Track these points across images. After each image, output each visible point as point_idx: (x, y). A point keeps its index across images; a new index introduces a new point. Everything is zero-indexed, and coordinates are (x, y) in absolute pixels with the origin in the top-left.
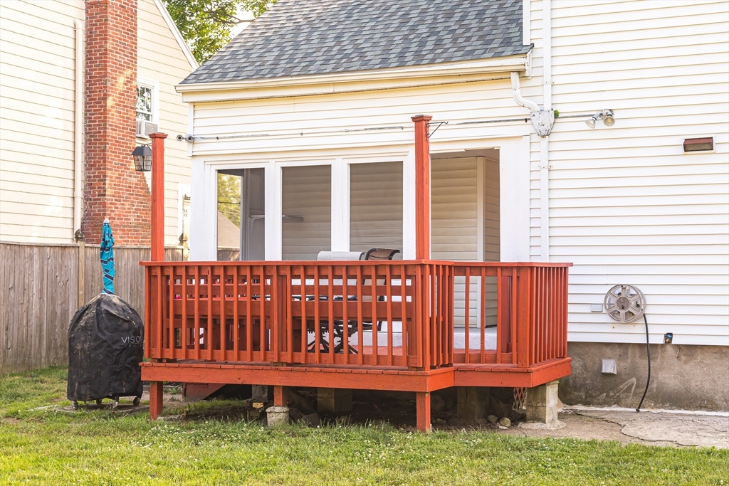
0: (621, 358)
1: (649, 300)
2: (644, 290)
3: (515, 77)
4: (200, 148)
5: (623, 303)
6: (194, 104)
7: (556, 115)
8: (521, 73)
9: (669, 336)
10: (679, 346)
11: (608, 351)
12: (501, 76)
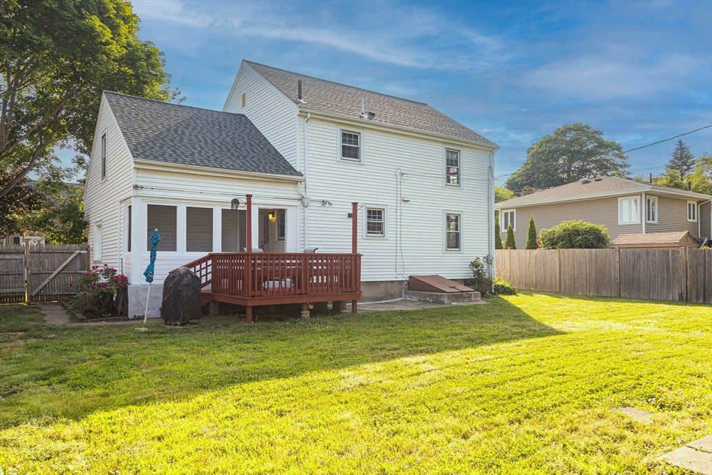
3: (299, 184)
4: (140, 192)
7: (311, 200)
8: (301, 182)
12: (294, 182)
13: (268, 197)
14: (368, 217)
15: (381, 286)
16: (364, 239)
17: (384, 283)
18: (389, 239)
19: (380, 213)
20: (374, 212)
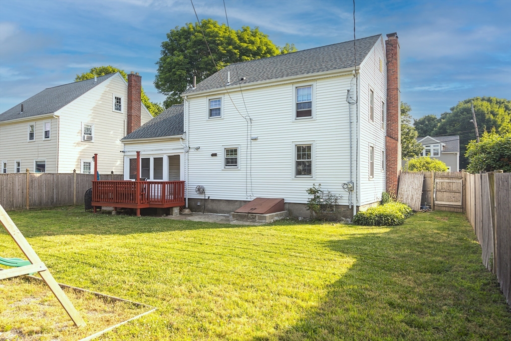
0: (201, 202)
1: (206, 189)
2: (205, 187)
3: (181, 139)
4: (126, 154)
5: (199, 190)
6: (125, 144)
7: (189, 148)
8: (182, 138)
9: (209, 197)
10: (211, 199)
11: (199, 200)
12: (178, 139)
13: (170, 149)
14: (227, 155)
15: (236, 204)
16: (223, 170)
17: (238, 202)
18: (242, 169)
19: (236, 151)
20: (232, 151)
